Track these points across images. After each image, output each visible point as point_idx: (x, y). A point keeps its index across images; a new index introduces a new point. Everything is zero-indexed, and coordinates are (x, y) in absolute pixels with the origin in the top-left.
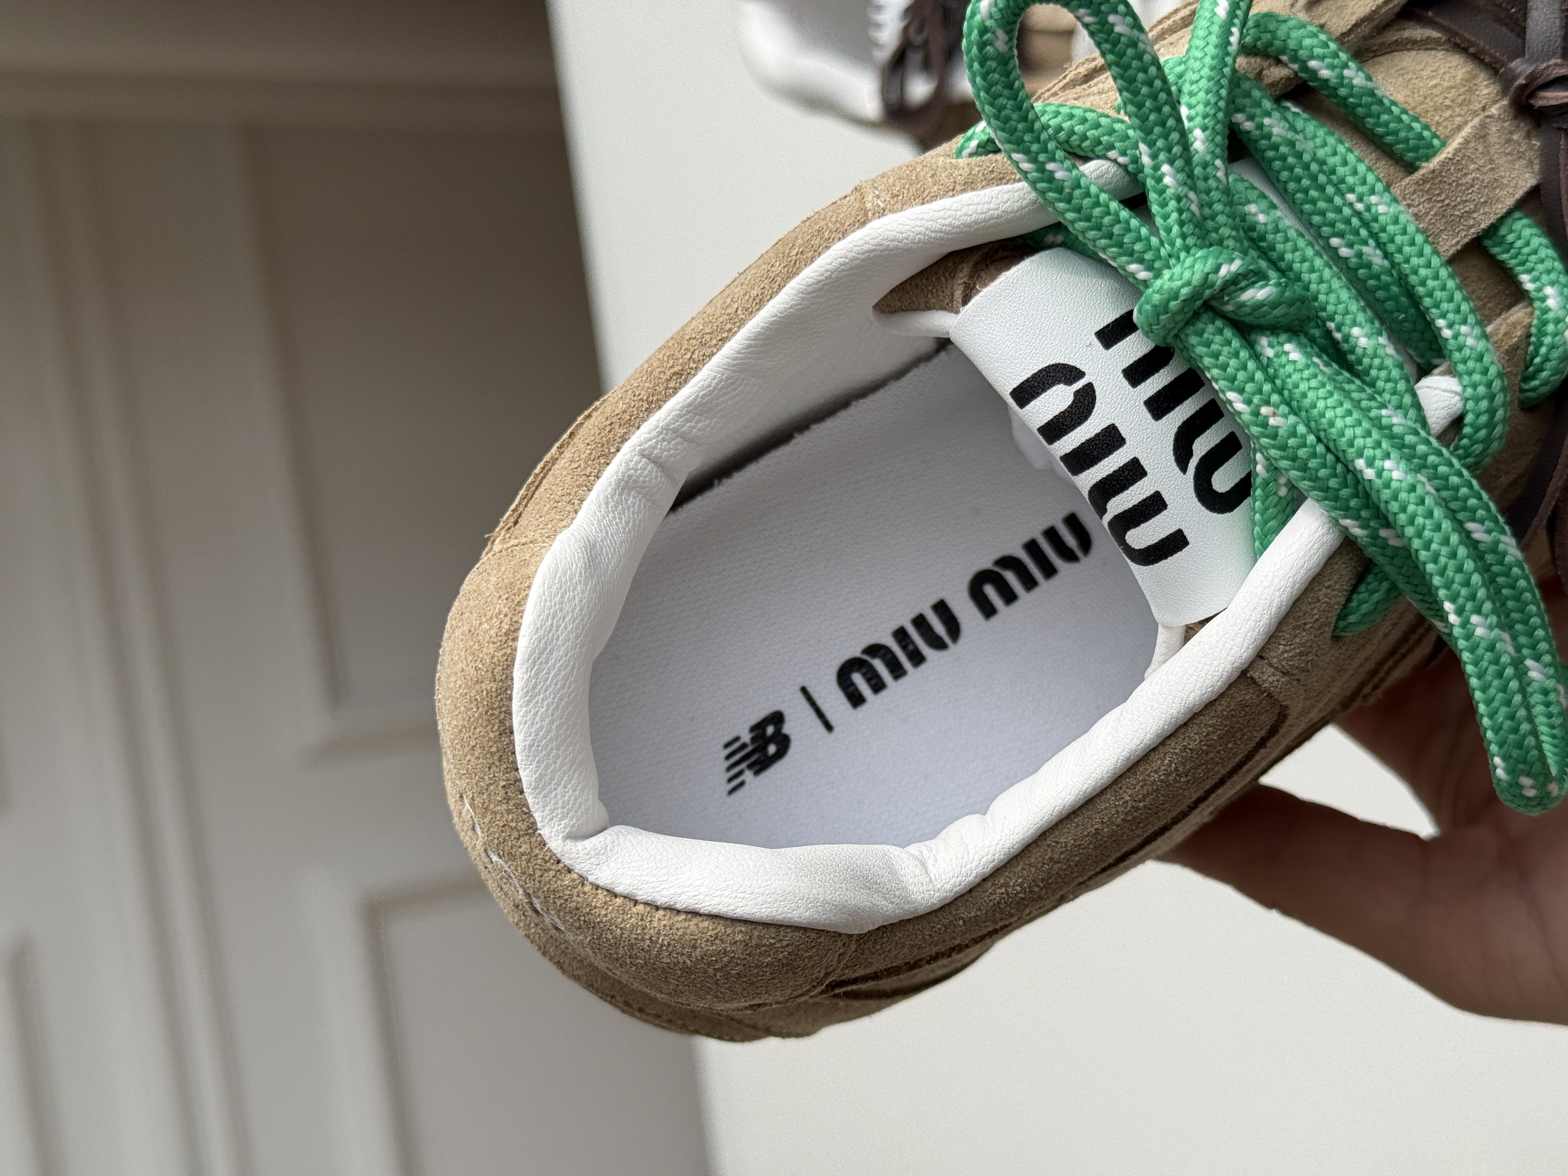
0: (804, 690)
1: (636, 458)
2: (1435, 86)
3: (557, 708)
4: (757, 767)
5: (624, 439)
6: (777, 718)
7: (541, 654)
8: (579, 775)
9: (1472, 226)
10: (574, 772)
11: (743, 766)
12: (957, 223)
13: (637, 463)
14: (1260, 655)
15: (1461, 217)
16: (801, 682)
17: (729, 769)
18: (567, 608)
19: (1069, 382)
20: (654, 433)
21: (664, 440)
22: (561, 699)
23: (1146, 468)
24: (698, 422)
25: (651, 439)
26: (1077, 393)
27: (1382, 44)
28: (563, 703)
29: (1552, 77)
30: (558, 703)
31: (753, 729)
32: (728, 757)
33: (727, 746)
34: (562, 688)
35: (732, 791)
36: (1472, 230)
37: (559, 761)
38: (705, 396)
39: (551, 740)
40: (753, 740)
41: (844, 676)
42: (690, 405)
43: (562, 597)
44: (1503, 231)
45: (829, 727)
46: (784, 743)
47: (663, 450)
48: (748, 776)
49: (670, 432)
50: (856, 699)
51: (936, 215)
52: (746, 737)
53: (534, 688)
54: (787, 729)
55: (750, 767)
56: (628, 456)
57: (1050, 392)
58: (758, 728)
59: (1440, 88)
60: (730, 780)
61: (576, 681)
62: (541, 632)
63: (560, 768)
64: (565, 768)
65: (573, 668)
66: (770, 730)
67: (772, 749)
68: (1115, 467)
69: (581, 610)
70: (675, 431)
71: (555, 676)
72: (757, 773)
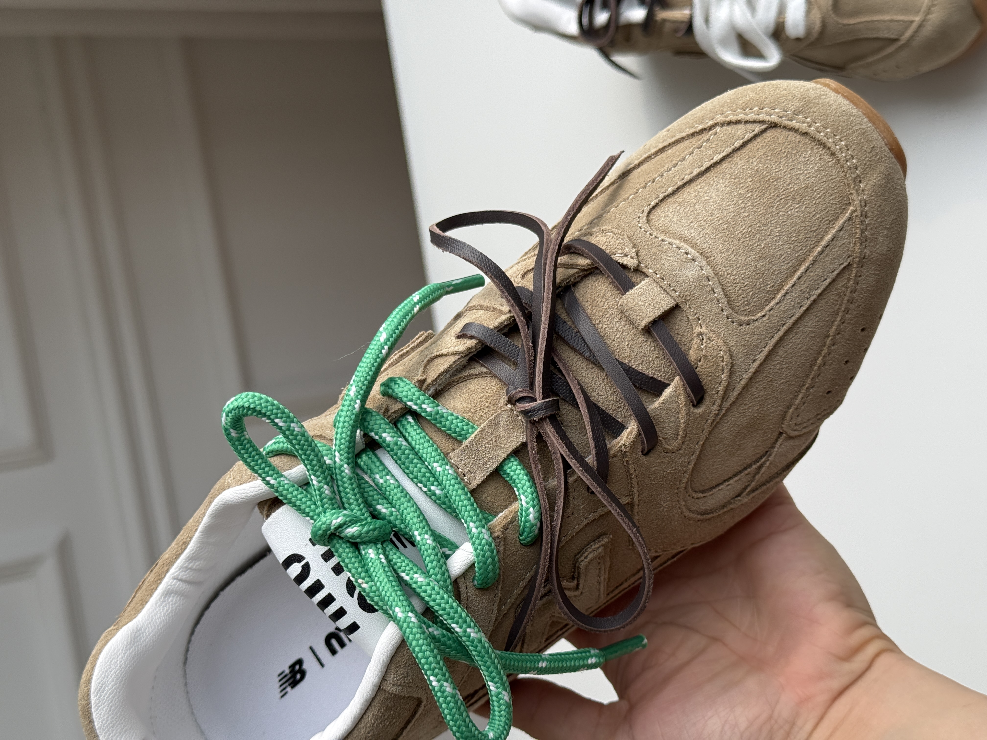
0: (311, 648)
1: (171, 580)
2: (483, 397)
3: (110, 711)
4: (292, 685)
5: (167, 571)
6: (300, 662)
7: (100, 689)
8: (126, 736)
9: (489, 467)
10: (123, 735)
11: (287, 684)
12: (249, 495)
13: (172, 582)
14: (383, 679)
15: (483, 464)
16: (309, 644)
17: (281, 686)
18: (113, 667)
19: (299, 562)
20: (178, 569)
21: (182, 571)
22: (111, 707)
23: (335, 597)
24: (195, 563)
25: (176, 572)
26: (303, 567)
27: (460, 378)
28: (113, 708)
29: (518, 398)
30: (110, 708)
31: (290, 667)
32: (280, 680)
33: (279, 675)
34: (111, 702)
35: (282, 697)
36: (489, 470)
37: (114, 732)
38: (193, 553)
39: (109, 724)
40: (290, 672)
41: (328, 642)
42: (188, 557)
43: (111, 662)
44: (506, 468)
45: (322, 665)
46: (303, 674)
47: (183, 575)
48: (289, 689)
49: (183, 568)
50: (333, 652)
51: (242, 492)
52: (287, 671)
53: (99, 703)
54: (305, 666)
55: (289, 685)
56: (168, 580)
57: (292, 566)
58: (292, 667)
59: (485, 397)
60: (281, 691)
61: (118, 698)
62: (100, 680)
63: (115, 735)
64: (117, 734)
65: (116, 692)
66: (297, 667)
67: (298, 676)
68: (322, 597)
69: (120, 666)
70: (186, 567)
71: (108, 697)
72: (293, 687)
